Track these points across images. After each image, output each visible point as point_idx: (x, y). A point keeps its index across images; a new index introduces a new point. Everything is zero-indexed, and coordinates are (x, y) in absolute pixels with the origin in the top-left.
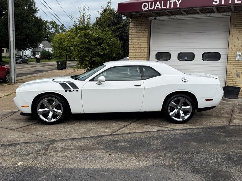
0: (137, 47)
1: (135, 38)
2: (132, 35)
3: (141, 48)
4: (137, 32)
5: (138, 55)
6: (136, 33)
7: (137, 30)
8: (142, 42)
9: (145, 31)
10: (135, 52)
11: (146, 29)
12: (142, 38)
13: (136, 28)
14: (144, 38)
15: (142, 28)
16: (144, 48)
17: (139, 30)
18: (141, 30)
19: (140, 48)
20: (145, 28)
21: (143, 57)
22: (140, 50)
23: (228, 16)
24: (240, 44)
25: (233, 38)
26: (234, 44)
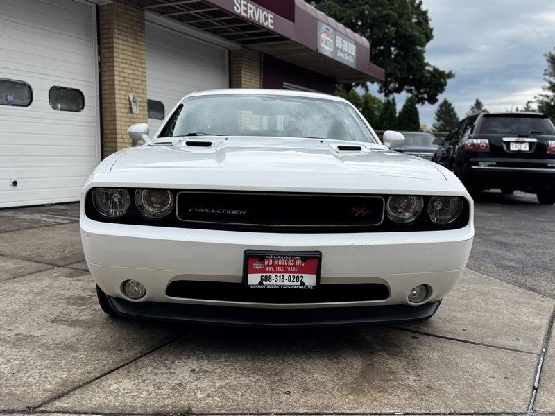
23: (90, 4)
24: (130, 76)
25: (120, 60)
26: (123, 75)
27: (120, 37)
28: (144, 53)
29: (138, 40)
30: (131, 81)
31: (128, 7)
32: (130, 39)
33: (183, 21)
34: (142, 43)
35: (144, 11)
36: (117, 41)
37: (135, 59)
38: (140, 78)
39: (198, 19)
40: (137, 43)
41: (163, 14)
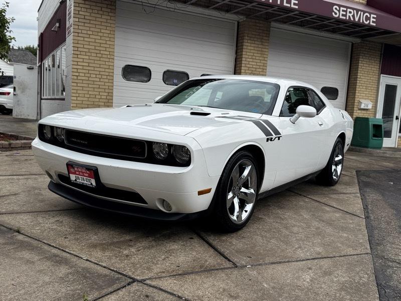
0: (93, 47)
1: (88, 29)
2: (80, 20)
3: (102, 52)
4: (93, 15)
5: (94, 65)
6: (90, 18)
7: (91, 11)
8: (103, 38)
9: (109, 18)
10: (87, 57)
11: (111, 12)
12: (102, 31)
13: (89, 7)
14: (109, 32)
15: (103, 9)
16: (108, 53)
17: (96, 11)
18: (101, 12)
19: (98, 52)
20: (109, 10)
21: (107, 70)
22: (100, 55)
23: (234, 22)
24: (254, 66)
25: (247, 57)
26: (248, 66)
27: (249, 41)
28: (267, 50)
29: (262, 42)
30: (254, 69)
31: (257, 21)
32: (256, 42)
33: (304, 26)
34: (266, 44)
35: (270, 22)
36: (247, 44)
37: (260, 55)
38: (261, 67)
39: (315, 23)
40: (262, 45)
41: (285, 23)
